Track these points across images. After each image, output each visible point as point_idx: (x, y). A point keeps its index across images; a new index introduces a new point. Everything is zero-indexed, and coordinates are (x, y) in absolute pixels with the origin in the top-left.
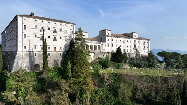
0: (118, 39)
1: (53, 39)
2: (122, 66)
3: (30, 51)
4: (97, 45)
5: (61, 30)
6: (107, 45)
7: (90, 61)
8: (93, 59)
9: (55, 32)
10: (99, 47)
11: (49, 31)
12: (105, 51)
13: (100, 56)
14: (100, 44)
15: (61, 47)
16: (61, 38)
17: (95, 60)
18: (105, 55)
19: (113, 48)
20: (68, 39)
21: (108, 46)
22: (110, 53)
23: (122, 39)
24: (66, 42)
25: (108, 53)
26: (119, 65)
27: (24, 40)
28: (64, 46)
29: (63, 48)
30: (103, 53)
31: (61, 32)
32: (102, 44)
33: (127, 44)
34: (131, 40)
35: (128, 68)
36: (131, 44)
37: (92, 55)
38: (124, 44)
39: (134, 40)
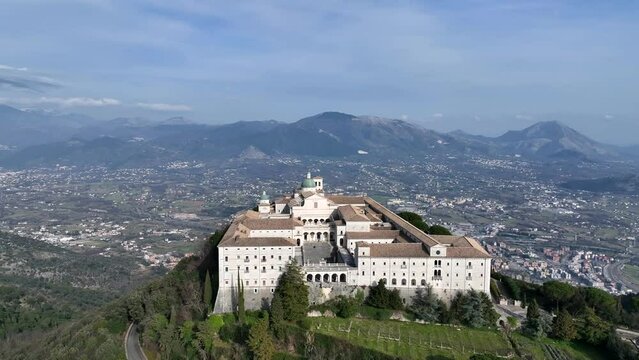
0: (387, 260)
1: (261, 271)
2: (389, 315)
3: (232, 287)
4: (339, 274)
5: (272, 257)
6: (361, 273)
7: (322, 301)
8: (328, 298)
9: (264, 259)
10: (343, 277)
11: (256, 260)
12: (355, 284)
13: (343, 293)
14: (345, 273)
15: (273, 280)
16: (272, 267)
17: (332, 300)
18: (356, 291)
19: (374, 279)
20: (283, 269)
21: (363, 274)
22: (366, 288)
23: (399, 261)
24: (281, 273)
25: (363, 287)
26: (378, 314)
27: (226, 273)
28: (278, 278)
29: (276, 282)
30: (350, 286)
32: (349, 271)
33: (413, 269)
34: (424, 260)
35: (404, 320)
36: (423, 269)
37: (327, 291)
38: (404, 271)
39: (433, 261)
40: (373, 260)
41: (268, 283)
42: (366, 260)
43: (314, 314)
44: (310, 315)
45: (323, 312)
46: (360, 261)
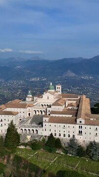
0: (56, 124)
2: (56, 150)
4: (35, 129)
7: (26, 141)
8: (29, 140)
12: (42, 135)
13: (36, 139)
14: (37, 129)
15: (5, 130)
17: (31, 141)
18: (42, 138)
21: (45, 130)
22: (47, 137)
26: (50, 149)
31: (5, 121)
32: (39, 128)
33: (68, 129)
34: (74, 125)
35: (62, 153)
36: (73, 130)
37: (29, 137)
38: (64, 130)
39: (78, 126)
40: (50, 124)
41: (4, 132)
42: (47, 124)
43: (22, 147)
44: (20, 147)
45: (26, 147)
46: (44, 124)
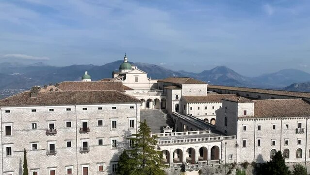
0: (277, 122)
1: (79, 149)
5: (100, 123)
6: (240, 144)
9: (85, 128)
10: (215, 152)
11: (69, 130)
12: (233, 161)
14: (218, 144)
15: (102, 164)
16: (101, 142)
18: (235, 172)
19: (259, 151)
20: (120, 143)
21: (244, 145)
22: (249, 166)
23: (293, 122)
24: (116, 151)
25: (245, 165)
27: (8, 160)
28: (111, 162)
29: (108, 167)
30: (226, 165)
31: (101, 128)
32: (224, 142)
38: (301, 136)
40: (259, 122)
42: (250, 124)
46: (240, 125)
